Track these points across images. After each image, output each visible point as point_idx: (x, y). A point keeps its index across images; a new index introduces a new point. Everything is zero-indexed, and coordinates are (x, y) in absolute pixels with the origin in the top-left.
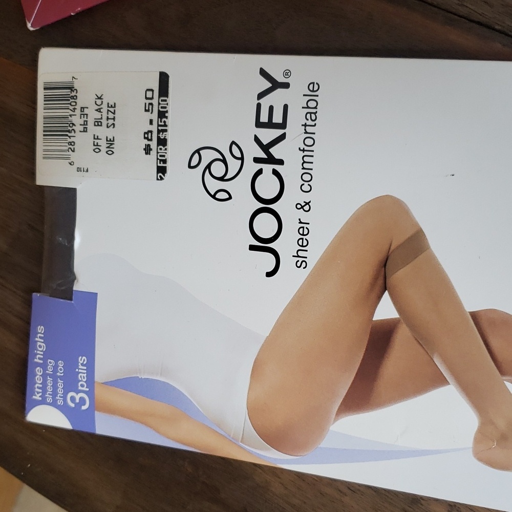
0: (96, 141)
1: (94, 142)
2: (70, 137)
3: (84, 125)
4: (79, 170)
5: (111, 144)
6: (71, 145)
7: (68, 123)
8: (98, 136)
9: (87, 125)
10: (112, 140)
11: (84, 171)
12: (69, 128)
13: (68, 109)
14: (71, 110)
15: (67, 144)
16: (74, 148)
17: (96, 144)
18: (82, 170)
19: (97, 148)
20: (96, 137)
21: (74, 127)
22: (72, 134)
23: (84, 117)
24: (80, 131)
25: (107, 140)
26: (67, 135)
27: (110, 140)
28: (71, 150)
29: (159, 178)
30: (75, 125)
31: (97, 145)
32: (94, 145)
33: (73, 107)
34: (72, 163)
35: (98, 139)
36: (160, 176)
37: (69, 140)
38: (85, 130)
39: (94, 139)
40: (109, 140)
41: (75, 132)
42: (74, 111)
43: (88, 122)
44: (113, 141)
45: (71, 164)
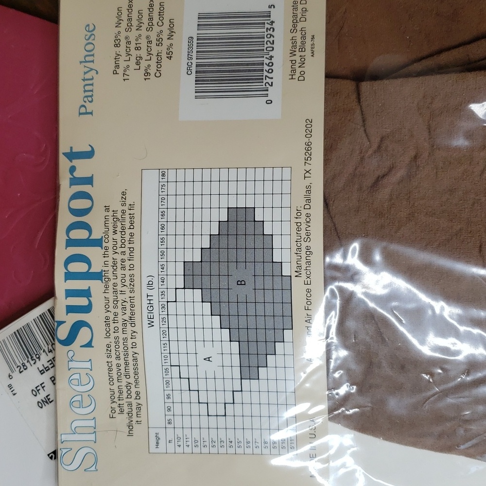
0: (40, 387)
1: (39, 386)
2: (28, 361)
3: (45, 368)
4: (10, 386)
5: (47, 402)
6: (24, 366)
7: (37, 352)
8: (44, 386)
9: (47, 371)
10: (50, 400)
11: (12, 391)
12: (34, 356)
13: (48, 345)
14: (48, 348)
15: (22, 363)
16: (22, 371)
17: (38, 388)
18: (12, 389)
19: (35, 392)
20: (43, 385)
21: (37, 360)
22: (32, 362)
23: (50, 364)
24: (38, 368)
25: (47, 397)
26: (28, 358)
27: (49, 399)
28: (20, 369)
29: (50, 456)
30: (39, 360)
31: (38, 391)
32: (36, 388)
33: (52, 349)
34: (11, 377)
35: (43, 387)
36: (52, 456)
37: (25, 362)
38: (42, 372)
39: (41, 385)
40: (48, 397)
41: (34, 363)
42: (49, 352)
43: (49, 371)
44: (50, 402)
45: (9, 376)
